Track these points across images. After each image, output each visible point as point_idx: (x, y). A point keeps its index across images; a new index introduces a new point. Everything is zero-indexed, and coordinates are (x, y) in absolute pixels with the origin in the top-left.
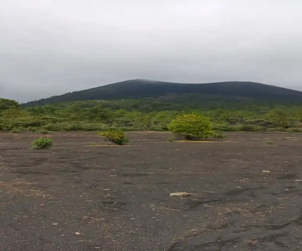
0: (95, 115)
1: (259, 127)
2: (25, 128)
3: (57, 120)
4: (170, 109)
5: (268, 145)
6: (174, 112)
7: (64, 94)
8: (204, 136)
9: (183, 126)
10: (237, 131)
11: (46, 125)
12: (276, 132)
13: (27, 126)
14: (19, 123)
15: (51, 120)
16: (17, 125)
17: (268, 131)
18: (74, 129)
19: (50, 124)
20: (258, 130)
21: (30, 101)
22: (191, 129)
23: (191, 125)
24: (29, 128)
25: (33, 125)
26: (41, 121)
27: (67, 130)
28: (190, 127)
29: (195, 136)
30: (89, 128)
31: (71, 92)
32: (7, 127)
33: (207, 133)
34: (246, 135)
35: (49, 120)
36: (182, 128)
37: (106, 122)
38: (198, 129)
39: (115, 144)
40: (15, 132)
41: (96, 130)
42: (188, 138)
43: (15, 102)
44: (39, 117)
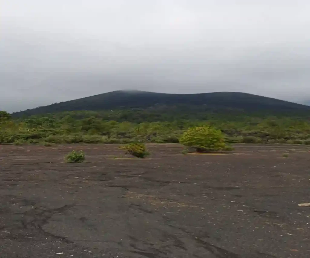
0: (88, 126)
1: (259, 139)
2: (25, 141)
3: (56, 132)
4: (162, 121)
5: (284, 158)
6: (166, 123)
7: (50, 104)
8: (216, 148)
9: (195, 139)
10: (239, 142)
11: (47, 137)
12: (278, 144)
13: (27, 138)
14: (19, 136)
15: (51, 132)
16: (18, 137)
17: (269, 143)
18: (75, 141)
19: (51, 136)
20: (259, 142)
21: (15, 112)
22: (203, 142)
23: (203, 138)
24: (30, 140)
25: (34, 137)
26: (41, 133)
27: (68, 142)
28: (202, 140)
29: (207, 148)
30: (91, 141)
31: (58, 102)
32: (7, 139)
33: (219, 146)
34: (249, 146)
35: (48, 132)
36: (194, 141)
37: (100, 133)
38: (210, 142)
39: (135, 157)
40: (17, 145)
41: (97, 142)
42: (200, 150)
43: (7, 113)
44: (39, 129)
